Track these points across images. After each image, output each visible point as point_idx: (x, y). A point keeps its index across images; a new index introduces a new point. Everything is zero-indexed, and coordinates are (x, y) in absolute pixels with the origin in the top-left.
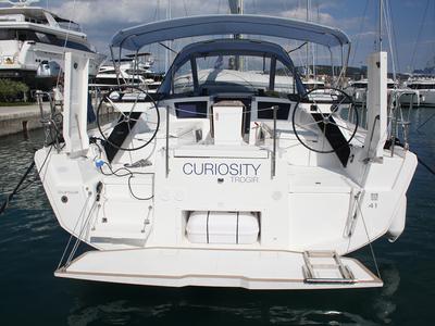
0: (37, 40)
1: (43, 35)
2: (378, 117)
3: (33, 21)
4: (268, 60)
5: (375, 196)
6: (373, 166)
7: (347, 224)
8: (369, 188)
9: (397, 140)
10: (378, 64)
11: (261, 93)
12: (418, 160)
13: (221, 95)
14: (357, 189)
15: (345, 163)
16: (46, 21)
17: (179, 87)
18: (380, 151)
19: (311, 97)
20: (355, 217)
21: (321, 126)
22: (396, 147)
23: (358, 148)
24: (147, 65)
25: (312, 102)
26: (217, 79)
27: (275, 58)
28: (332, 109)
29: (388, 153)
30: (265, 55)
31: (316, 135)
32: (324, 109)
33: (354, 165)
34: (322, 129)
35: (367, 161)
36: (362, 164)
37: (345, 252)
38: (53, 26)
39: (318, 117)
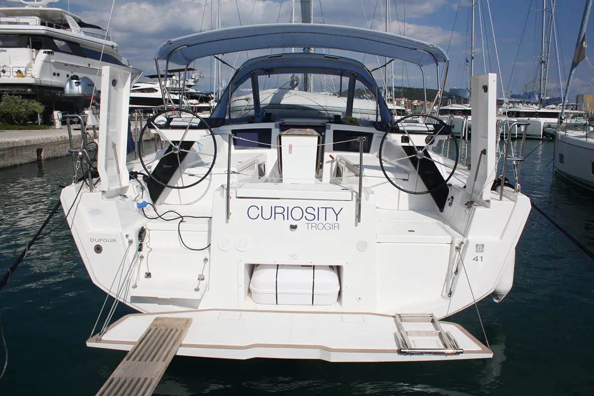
0: (56, 49)
1: (63, 43)
2: (484, 152)
3: (50, 25)
4: (346, 80)
5: (480, 247)
6: (479, 210)
7: (447, 280)
8: (474, 237)
9: (506, 179)
10: (486, 88)
11: (337, 120)
12: (532, 204)
13: (288, 121)
14: (459, 239)
15: (441, 207)
16: (66, 26)
17: (236, 110)
18: (487, 193)
19: (402, 126)
20: (457, 271)
21: (414, 161)
22: (506, 188)
23: (458, 189)
24: (191, 82)
25: (403, 132)
26: (283, 102)
27: (354, 77)
28: (427, 141)
29: (496, 195)
30: (342, 73)
31: (406, 172)
32: (418, 141)
33: (454, 209)
34: (415, 166)
35: (470, 204)
36: (464, 208)
37: (444, 315)
38: (75, 32)
39: (410, 150)
